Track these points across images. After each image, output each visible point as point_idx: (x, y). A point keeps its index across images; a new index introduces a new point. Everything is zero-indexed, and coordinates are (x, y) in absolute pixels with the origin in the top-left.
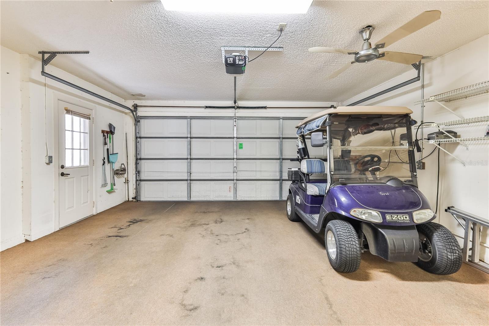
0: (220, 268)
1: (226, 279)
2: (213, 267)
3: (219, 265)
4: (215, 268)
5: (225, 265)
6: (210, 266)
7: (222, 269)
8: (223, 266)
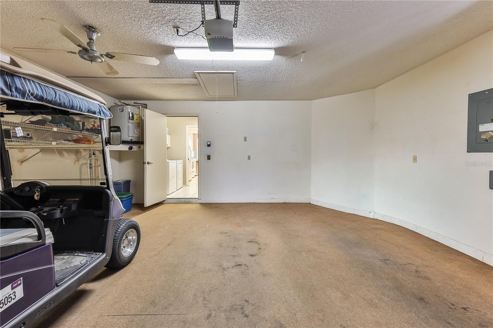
0: (238, 264)
1: (232, 255)
2: (245, 265)
3: (239, 267)
4: (243, 264)
5: (233, 267)
6: (248, 266)
7: (236, 263)
8: (235, 266)
